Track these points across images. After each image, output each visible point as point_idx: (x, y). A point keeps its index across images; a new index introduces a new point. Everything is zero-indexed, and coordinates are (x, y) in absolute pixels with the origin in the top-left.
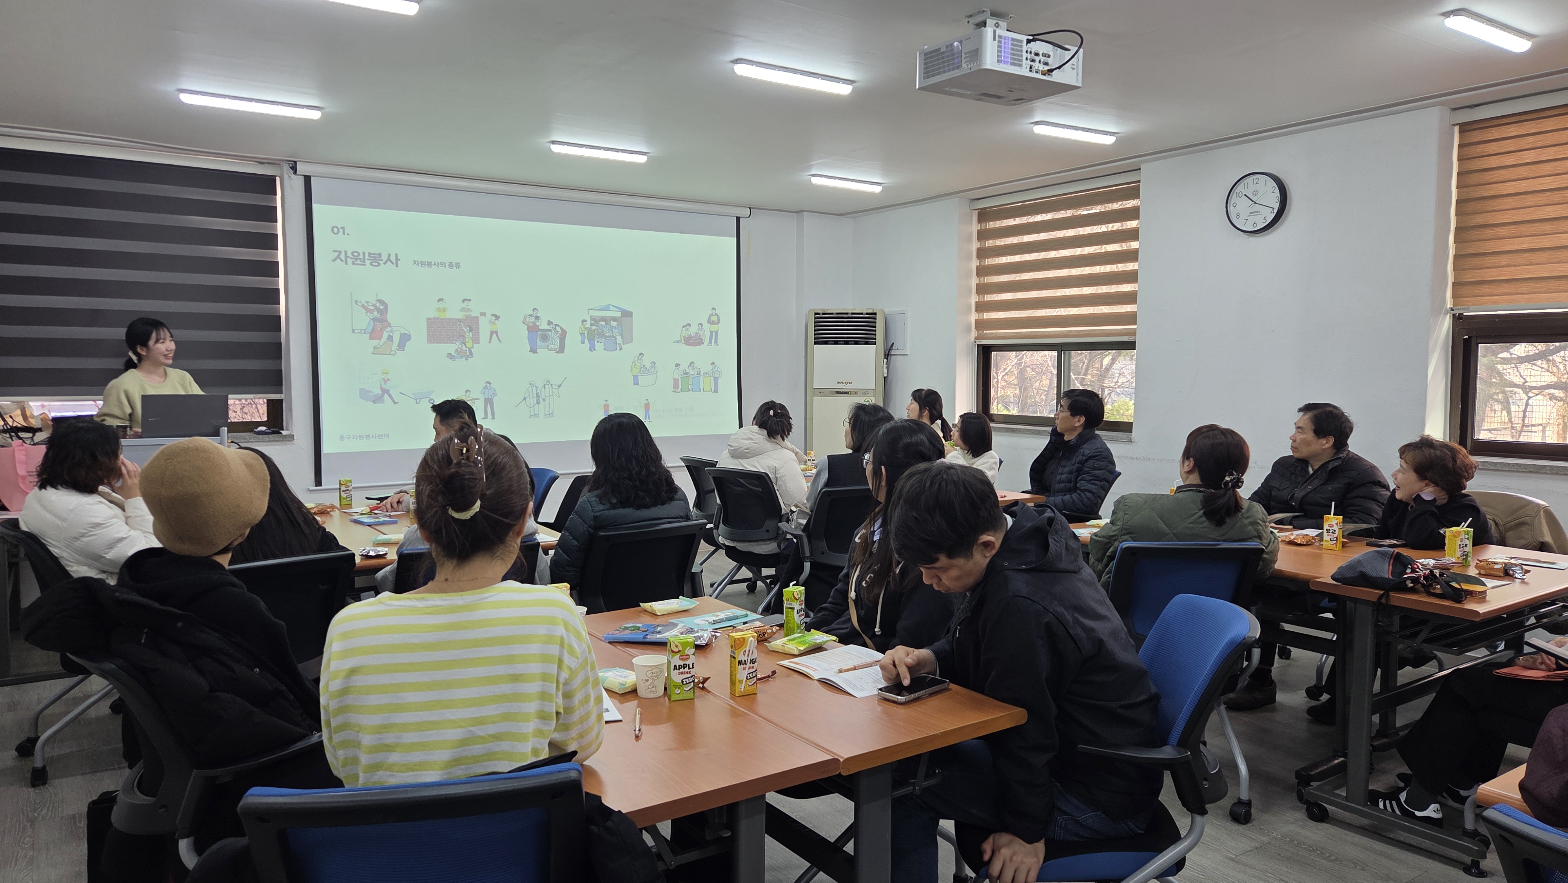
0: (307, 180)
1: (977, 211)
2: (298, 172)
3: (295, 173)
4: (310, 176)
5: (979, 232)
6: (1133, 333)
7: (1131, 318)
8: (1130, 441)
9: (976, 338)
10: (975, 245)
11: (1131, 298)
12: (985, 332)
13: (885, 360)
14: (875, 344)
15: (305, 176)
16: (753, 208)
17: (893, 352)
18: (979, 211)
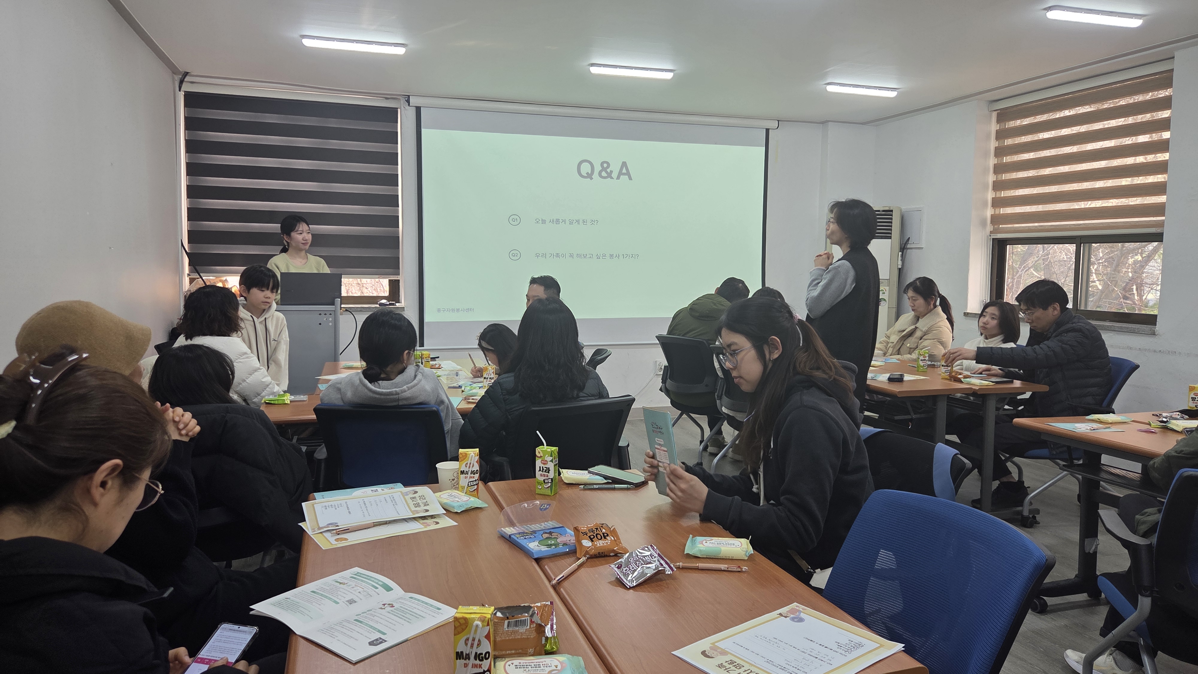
0: (418, 110)
1: (996, 112)
2: (411, 105)
3: (409, 105)
4: (420, 107)
5: (997, 132)
6: (1161, 224)
7: (1159, 209)
8: (1153, 334)
9: (991, 232)
10: (993, 144)
11: (1159, 189)
12: (1000, 226)
13: (900, 253)
14: (891, 239)
15: (416, 107)
16: (781, 121)
17: (909, 246)
18: (999, 111)
